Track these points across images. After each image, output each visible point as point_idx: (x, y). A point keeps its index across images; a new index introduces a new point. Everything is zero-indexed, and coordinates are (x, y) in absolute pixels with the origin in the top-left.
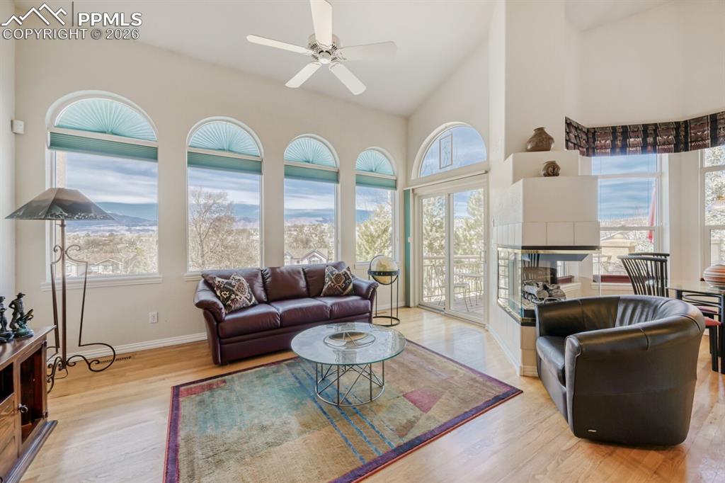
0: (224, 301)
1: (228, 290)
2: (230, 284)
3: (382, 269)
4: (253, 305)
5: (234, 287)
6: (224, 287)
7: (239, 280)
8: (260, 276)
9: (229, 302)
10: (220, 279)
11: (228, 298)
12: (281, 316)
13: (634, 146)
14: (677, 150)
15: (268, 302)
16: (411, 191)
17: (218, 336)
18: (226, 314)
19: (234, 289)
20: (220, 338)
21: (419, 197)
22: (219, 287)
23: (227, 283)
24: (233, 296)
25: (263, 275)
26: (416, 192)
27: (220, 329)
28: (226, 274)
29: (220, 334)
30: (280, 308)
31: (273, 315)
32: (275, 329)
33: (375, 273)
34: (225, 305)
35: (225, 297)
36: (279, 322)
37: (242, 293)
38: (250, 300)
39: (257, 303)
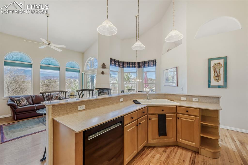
0: (18, 104)
1: (18, 101)
2: (20, 99)
3: (71, 95)
4: (28, 105)
5: (21, 100)
6: (17, 100)
7: (23, 98)
8: (31, 97)
9: (19, 104)
10: (16, 98)
11: (19, 103)
12: (36, 107)
13: (131, 66)
14: (138, 68)
15: (33, 104)
16: (84, 73)
17: (15, 112)
18: (18, 107)
19: (21, 101)
20: (16, 113)
21: (86, 75)
22: (15, 100)
23: (18, 99)
24: (21, 103)
25: (32, 97)
26: (85, 73)
27: (16, 111)
28: (19, 97)
29: (16, 112)
30: (36, 105)
31: (34, 107)
32: (34, 110)
33: (69, 95)
34: (18, 105)
35: (18, 103)
36: (36, 109)
37: (24, 101)
38: (27, 104)
39: (29, 104)
